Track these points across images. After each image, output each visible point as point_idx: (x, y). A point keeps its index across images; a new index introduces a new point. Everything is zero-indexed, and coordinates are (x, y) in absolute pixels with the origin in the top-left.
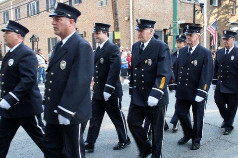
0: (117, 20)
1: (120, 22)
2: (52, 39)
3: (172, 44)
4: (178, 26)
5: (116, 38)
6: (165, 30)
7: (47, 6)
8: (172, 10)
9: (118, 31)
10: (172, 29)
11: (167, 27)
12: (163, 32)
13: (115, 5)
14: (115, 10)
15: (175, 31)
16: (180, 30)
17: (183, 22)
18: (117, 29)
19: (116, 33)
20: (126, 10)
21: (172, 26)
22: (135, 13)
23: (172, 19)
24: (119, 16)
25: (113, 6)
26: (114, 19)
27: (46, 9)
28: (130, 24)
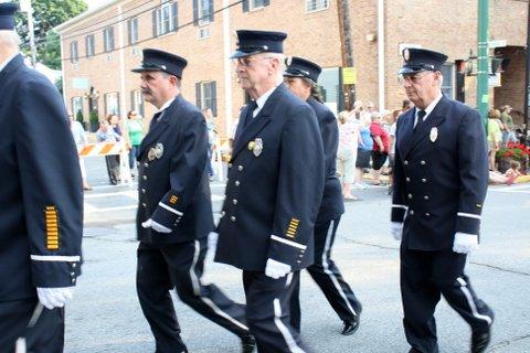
0: (348, 40)
1: (354, 46)
2: (205, 85)
3: (475, 94)
4: (489, 54)
5: (347, 81)
6: (459, 63)
7: (196, 13)
8: (476, 16)
9: (351, 65)
10: (475, 61)
11: (464, 57)
12: (454, 69)
13: (345, 7)
14: (345, 18)
15: (482, 65)
16: (494, 63)
17: (502, 43)
18: (349, 63)
19: (345, 70)
20: (368, 20)
21: (475, 54)
22: (389, 25)
23: (475, 37)
24: (353, 32)
25: (339, 9)
26: (342, 38)
27: (192, 20)
28: (377, 49)
